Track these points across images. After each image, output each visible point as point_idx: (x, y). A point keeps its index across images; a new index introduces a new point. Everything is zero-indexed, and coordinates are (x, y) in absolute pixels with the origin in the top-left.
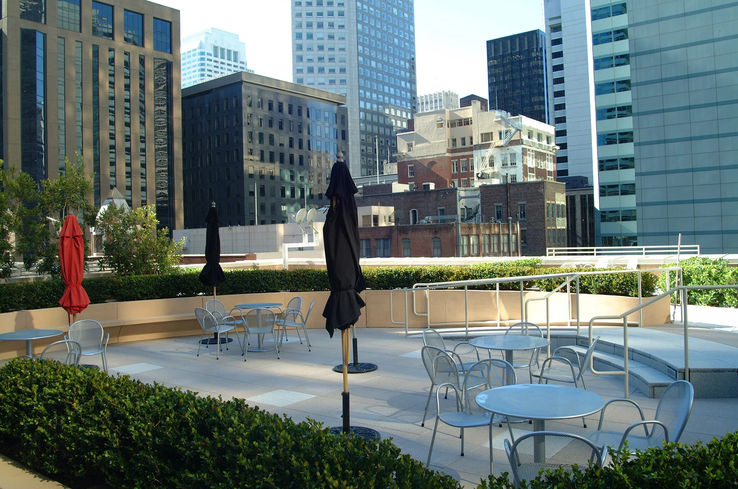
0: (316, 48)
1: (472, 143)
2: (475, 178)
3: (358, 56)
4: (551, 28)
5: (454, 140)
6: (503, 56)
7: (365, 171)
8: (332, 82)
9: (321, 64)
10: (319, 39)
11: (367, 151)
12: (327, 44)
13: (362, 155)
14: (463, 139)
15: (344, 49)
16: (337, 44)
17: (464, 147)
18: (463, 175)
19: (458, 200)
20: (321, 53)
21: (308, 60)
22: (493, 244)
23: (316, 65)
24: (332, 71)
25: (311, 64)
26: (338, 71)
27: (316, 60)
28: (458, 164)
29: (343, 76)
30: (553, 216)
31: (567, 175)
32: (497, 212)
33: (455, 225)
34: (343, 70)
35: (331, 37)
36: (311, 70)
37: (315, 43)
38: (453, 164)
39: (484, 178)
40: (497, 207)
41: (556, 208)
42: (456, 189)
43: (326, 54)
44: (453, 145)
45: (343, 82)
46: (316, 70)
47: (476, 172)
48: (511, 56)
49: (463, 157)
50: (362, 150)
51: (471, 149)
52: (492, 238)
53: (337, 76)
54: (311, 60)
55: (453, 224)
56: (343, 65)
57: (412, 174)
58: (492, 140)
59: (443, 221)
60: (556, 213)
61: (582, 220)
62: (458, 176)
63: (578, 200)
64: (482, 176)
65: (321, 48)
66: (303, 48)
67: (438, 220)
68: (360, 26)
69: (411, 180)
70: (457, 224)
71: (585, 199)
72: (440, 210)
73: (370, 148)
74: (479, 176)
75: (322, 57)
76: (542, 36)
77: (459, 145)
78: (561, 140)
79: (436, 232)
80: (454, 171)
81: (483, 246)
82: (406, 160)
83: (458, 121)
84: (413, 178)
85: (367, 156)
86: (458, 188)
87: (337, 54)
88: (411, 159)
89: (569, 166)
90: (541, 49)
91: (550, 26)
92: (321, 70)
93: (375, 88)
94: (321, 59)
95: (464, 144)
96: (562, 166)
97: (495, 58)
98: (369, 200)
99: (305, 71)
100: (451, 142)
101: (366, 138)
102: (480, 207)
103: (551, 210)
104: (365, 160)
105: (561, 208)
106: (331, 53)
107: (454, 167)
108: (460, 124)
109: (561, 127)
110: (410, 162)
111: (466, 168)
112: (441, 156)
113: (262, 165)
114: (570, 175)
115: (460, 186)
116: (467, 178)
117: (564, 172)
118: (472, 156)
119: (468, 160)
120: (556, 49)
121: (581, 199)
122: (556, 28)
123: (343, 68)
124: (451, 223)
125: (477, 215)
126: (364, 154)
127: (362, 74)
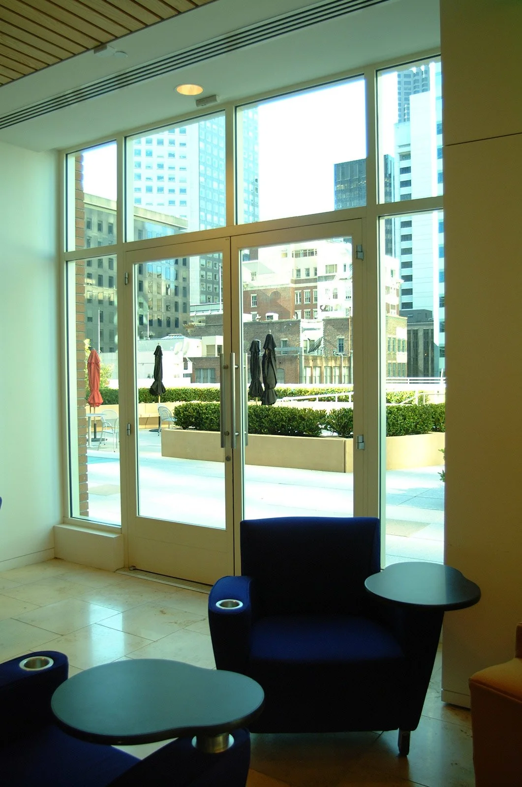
0: (155, 167)
1: (316, 274)
2: (319, 309)
3: (199, 176)
4: (400, 156)
5: (299, 271)
6: (350, 182)
7: (204, 297)
8: (172, 203)
9: (160, 184)
10: (158, 157)
11: (206, 278)
12: (167, 162)
13: (201, 281)
14: (308, 270)
15: (185, 169)
16: (177, 162)
17: (308, 278)
18: (307, 306)
19: (301, 331)
20: (160, 172)
21: (147, 178)
22: (335, 376)
23: (155, 184)
24: (172, 191)
25: (149, 183)
26: (177, 191)
27: (155, 179)
28: (301, 295)
29: (183, 197)
30: (393, 350)
31: (412, 308)
32: (340, 344)
33: (298, 357)
34: (183, 191)
35: (172, 155)
36: (149, 190)
37: (154, 161)
38: (297, 295)
39: (327, 311)
40: (340, 339)
41: (397, 342)
42: (299, 321)
43: (166, 173)
44: (297, 276)
45: (183, 203)
46: (155, 190)
47: (319, 303)
48: (359, 182)
49: (307, 288)
50: (202, 276)
51: (315, 280)
52: (334, 370)
53: (177, 197)
54: (150, 179)
55: (297, 356)
56: (183, 186)
57: (255, 303)
58: (336, 272)
59: (286, 352)
60: (396, 347)
61: (424, 354)
62: (302, 307)
63: (421, 334)
64: (325, 308)
65: (161, 166)
66: (142, 166)
67: (281, 352)
68: (202, 145)
69: (254, 309)
70: (301, 355)
71: (428, 333)
72: (283, 341)
73: (210, 274)
74: (323, 308)
75: (162, 176)
76: (391, 161)
77: (303, 276)
78: (406, 272)
79: (280, 363)
80: (297, 302)
81: (325, 378)
82: (249, 289)
83: (303, 252)
84: (255, 308)
85: (207, 281)
86: (302, 320)
87: (177, 174)
88: (254, 289)
89: (413, 299)
90: (390, 174)
91: (399, 153)
92: (160, 190)
93: (217, 211)
94: (160, 178)
95: (308, 275)
96: (406, 299)
97: (342, 183)
98: (212, 330)
99: (144, 190)
100: (295, 272)
101: (206, 263)
102: (323, 340)
103: (392, 344)
104: (205, 286)
105: (402, 342)
106: (171, 172)
107: (297, 298)
108: (305, 255)
109: (406, 258)
110: (254, 292)
111: (310, 299)
112: (284, 286)
113: (100, 289)
114: (414, 309)
115: (303, 317)
116: (310, 310)
117: (408, 305)
118: (316, 287)
119: (311, 292)
120: (405, 177)
121: (424, 333)
122: (406, 156)
123: (183, 188)
124: (295, 355)
125: (319, 347)
126: (203, 280)
127: (203, 195)
